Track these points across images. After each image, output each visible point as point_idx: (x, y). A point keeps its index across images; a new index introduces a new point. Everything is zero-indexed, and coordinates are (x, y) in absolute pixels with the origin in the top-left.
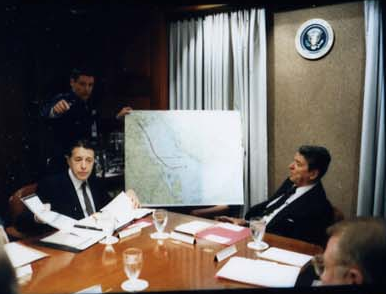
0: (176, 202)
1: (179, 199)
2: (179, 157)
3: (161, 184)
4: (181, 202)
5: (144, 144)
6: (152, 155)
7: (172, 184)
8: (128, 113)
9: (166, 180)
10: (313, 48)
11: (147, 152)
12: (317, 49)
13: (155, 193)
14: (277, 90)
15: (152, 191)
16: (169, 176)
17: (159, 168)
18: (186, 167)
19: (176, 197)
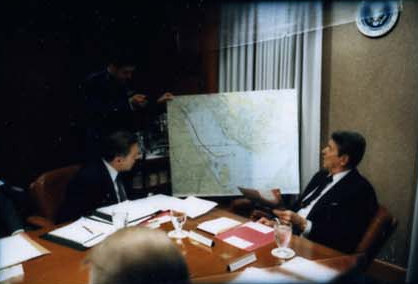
0: (226, 192)
1: (228, 188)
2: (227, 145)
3: (208, 173)
4: (230, 192)
5: (189, 132)
6: (197, 143)
7: (220, 173)
8: (170, 100)
9: (213, 168)
10: (375, 24)
11: (192, 140)
12: (379, 26)
13: (202, 183)
14: (334, 70)
15: (200, 181)
16: (216, 165)
17: (206, 157)
18: (234, 155)
19: (225, 187)
